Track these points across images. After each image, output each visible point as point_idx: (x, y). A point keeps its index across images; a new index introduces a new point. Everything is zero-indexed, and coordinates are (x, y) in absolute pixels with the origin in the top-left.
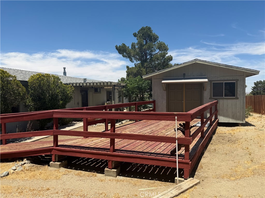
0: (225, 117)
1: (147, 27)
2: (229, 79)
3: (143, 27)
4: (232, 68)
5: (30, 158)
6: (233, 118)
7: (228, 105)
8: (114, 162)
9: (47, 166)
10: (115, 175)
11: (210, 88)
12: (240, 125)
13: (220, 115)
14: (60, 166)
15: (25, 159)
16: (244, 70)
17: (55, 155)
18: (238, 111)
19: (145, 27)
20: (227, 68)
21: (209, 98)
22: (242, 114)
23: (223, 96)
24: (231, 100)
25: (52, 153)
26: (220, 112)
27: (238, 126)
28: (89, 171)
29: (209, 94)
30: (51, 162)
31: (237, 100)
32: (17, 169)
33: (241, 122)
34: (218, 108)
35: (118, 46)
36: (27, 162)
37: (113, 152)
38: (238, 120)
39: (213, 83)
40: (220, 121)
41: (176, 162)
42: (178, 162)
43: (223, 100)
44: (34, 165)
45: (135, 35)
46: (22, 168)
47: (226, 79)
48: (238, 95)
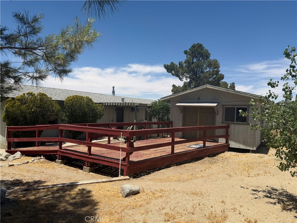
0: (235, 142)
1: (198, 44)
2: (241, 104)
3: (194, 44)
4: (241, 94)
5: (45, 156)
6: (244, 144)
7: (239, 131)
8: (89, 162)
9: (54, 162)
10: (88, 171)
11: (222, 112)
12: (250, 152)
13: (231, 140)
14: (61, 163)
15: (42, 156)
16: (252, 95)
17: (59, 155)
18: (249, 137)
19: (197, 43)
20: (236, 93)
21: (221, 122)
22: (252, 140)
23: (234, 121)
24: (242, 126)
25: (57, 154)
26: (231, 136)
27: (249, 153)
28: (75, 168)
29: (221, 118)
30: (57, 160)
31: (248, 126)
32: (35, 161)
33: (252, 149)
34: (229, 133)
35: (166, 64)
36: (43, 158)
37: (89, 155)
38: (249, 146)
39: (226, 107)
40: (231, 146)
41: (119, 164)
42: (121, 164)
43: (234, 125)
44: (47, 160)
45: (186, 52)
46: (38, 161)
47: (238, 104)
48: (249, 121)
